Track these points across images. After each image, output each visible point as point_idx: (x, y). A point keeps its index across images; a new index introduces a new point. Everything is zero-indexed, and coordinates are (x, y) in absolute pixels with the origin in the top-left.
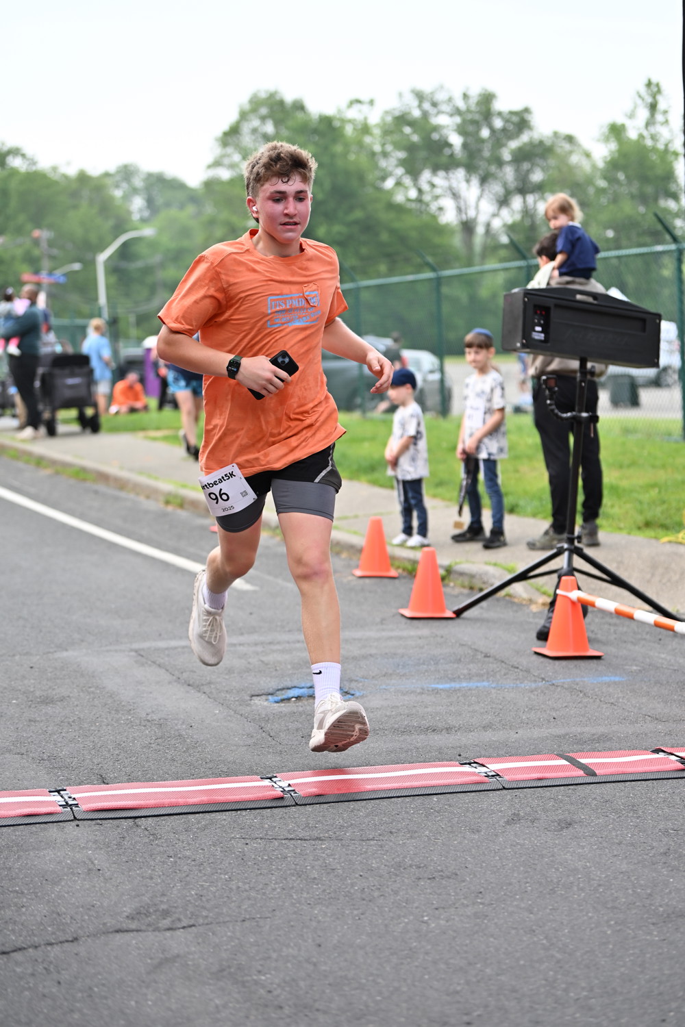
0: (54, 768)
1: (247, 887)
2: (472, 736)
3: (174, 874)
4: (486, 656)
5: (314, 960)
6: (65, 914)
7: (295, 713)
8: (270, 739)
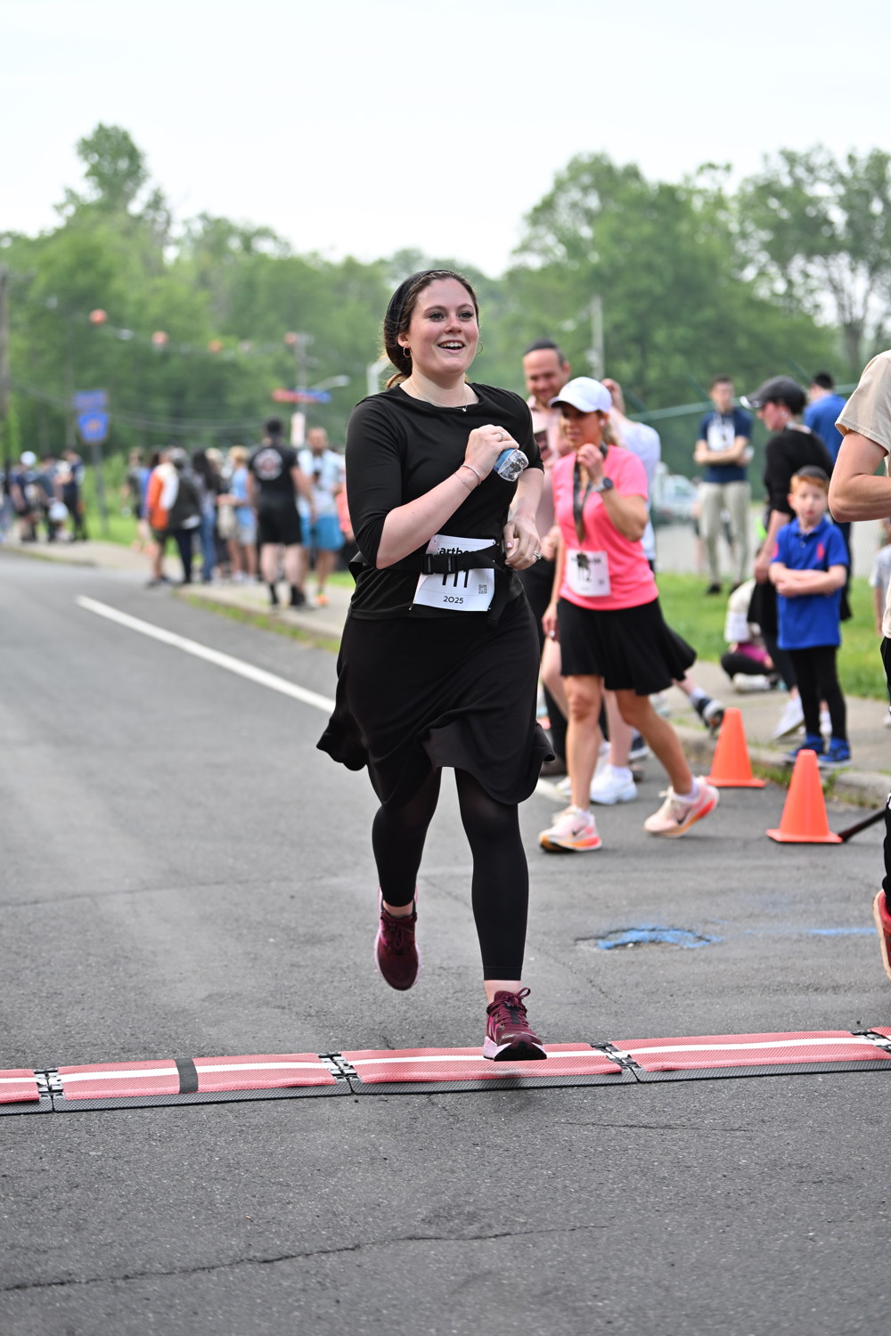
0: (325, 1026)
1: (576, 1185)
2: (868, 997)
3: (481, 1167)
5: (666, 1283)
6: (342, 1214)
7: (633, 963)
8: (602, 996)
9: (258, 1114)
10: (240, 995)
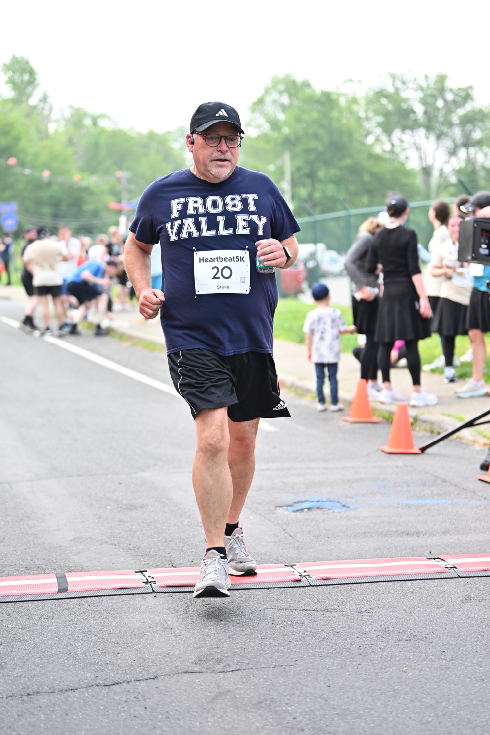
0: (138, 555)
1: (276, 643)
2: (435, 538)
3: (224, 633)
4: (444, 481)
5: (326, 696)
6: (148, 659)
7: (307, 520)
8: (290, 538)
9: (101, 604)
10: (91, 538)
